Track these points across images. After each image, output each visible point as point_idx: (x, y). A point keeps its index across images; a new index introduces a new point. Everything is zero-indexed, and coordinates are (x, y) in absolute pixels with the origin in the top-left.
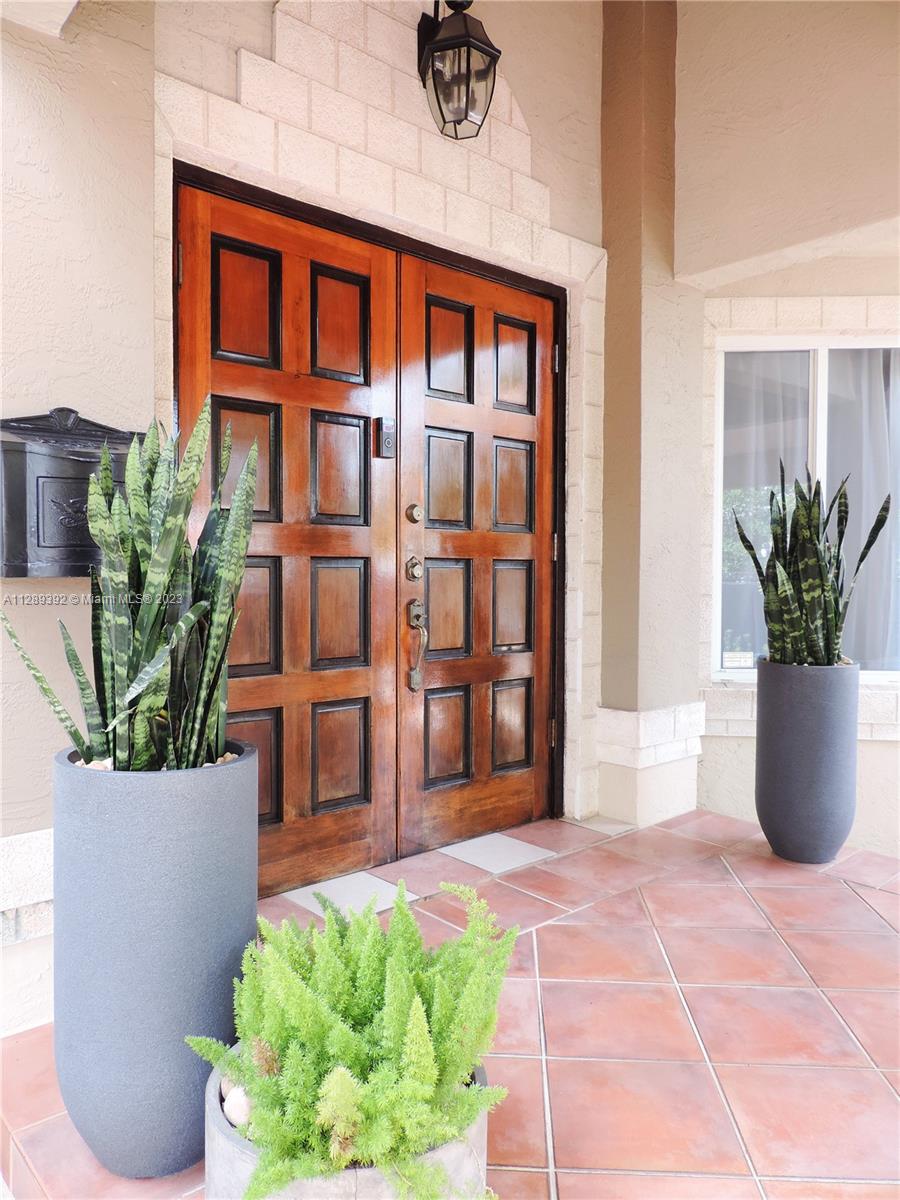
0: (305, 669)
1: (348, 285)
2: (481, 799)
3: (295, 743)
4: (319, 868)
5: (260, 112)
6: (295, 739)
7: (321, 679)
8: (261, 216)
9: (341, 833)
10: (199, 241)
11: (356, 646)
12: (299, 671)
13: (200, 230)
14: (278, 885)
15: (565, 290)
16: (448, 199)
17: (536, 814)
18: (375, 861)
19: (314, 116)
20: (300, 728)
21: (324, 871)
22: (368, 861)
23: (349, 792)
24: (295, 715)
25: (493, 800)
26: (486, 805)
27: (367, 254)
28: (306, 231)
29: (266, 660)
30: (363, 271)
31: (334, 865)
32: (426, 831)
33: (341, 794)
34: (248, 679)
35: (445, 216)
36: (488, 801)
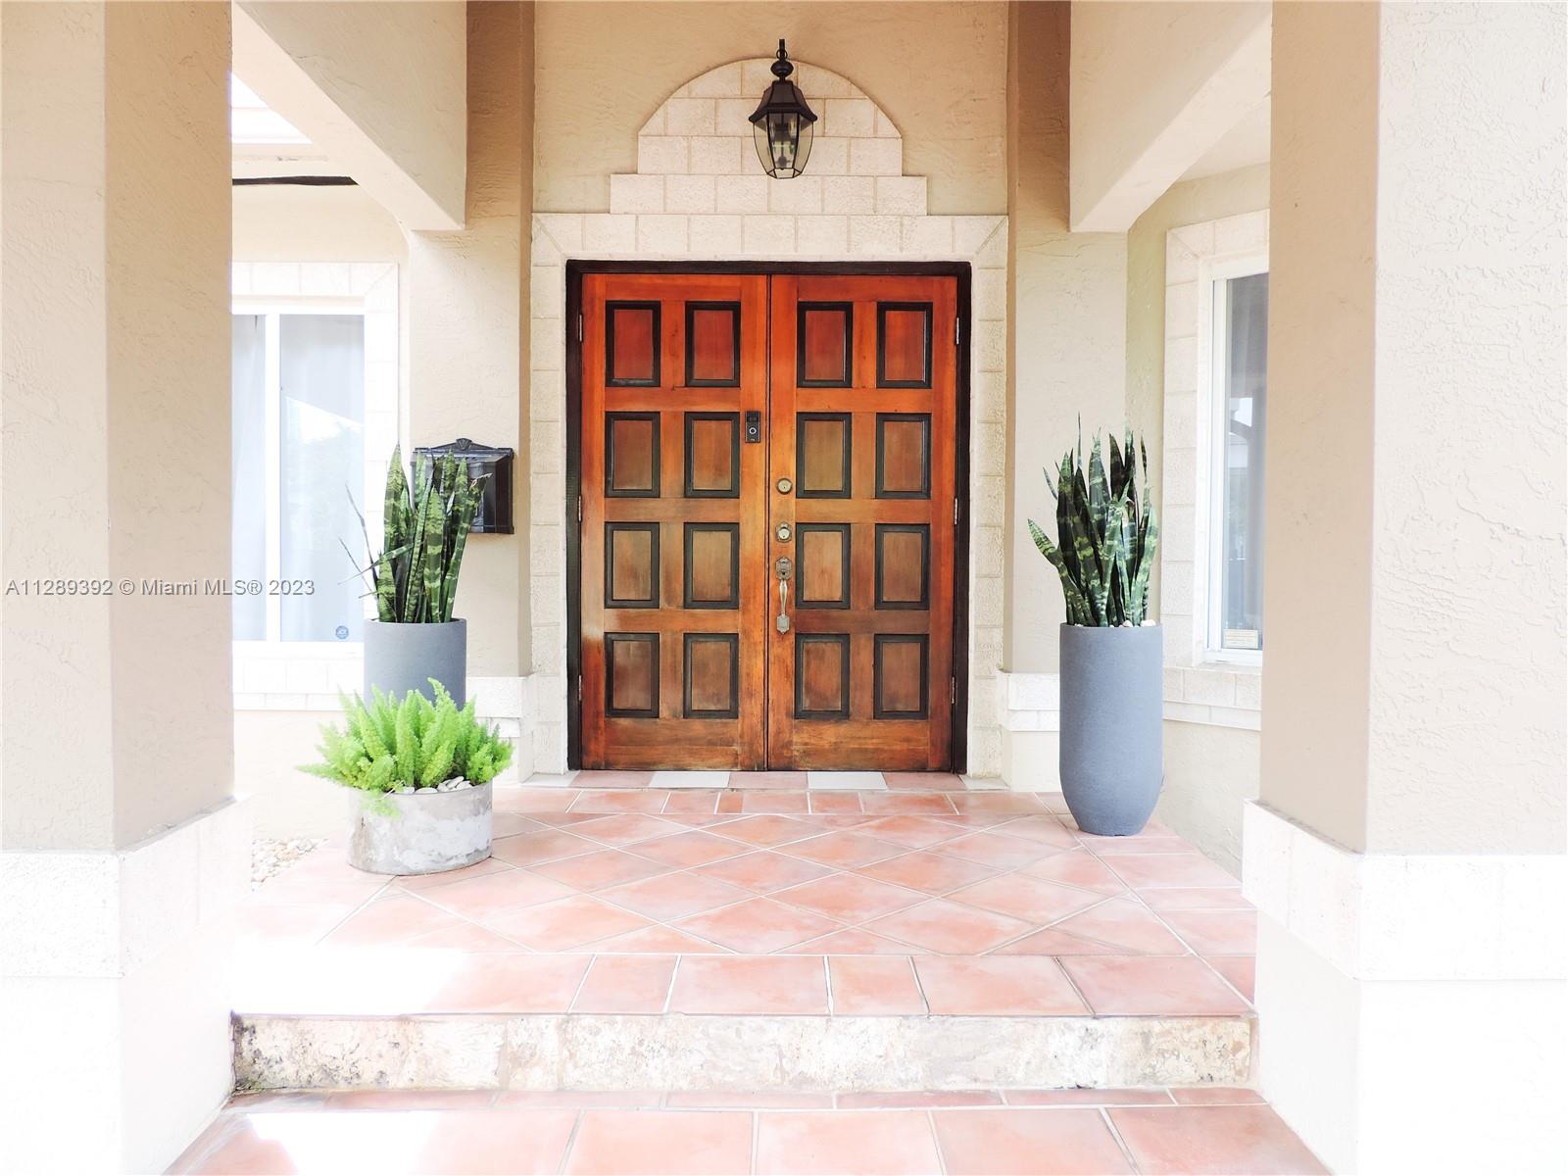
0: (678, 607)
1: (720, 312)
2: (859, 738)
3: (669, 661)
4: (688, 760)
5: (625, 213)
6: (670, 659)
7: (692, 616)
8: (644, 279)
9: (709, 737)
10: (597, 309)
11: (727, 592)
12: (673, 608)
13: (597, 301)
14: (654, 764)
15: (969, 263)
16: (800, 224)
17: (932, 765)
18: (742, 766)
19: (668, 201)
20: (674, 651)
21: (694, 763)
22: (736, 765)
23: (719, 707)
24: (669, 639)
25: (874, 741)
26: (867, 744)
27: (738, 284)
28: (681, 280)
29: (648, 598)
30: (734, 298)
31: (703, 760)
32: (796, 753)
33: (713, 708)
34: (631, 610)
35: (796, 239)
36: (869, 741)
